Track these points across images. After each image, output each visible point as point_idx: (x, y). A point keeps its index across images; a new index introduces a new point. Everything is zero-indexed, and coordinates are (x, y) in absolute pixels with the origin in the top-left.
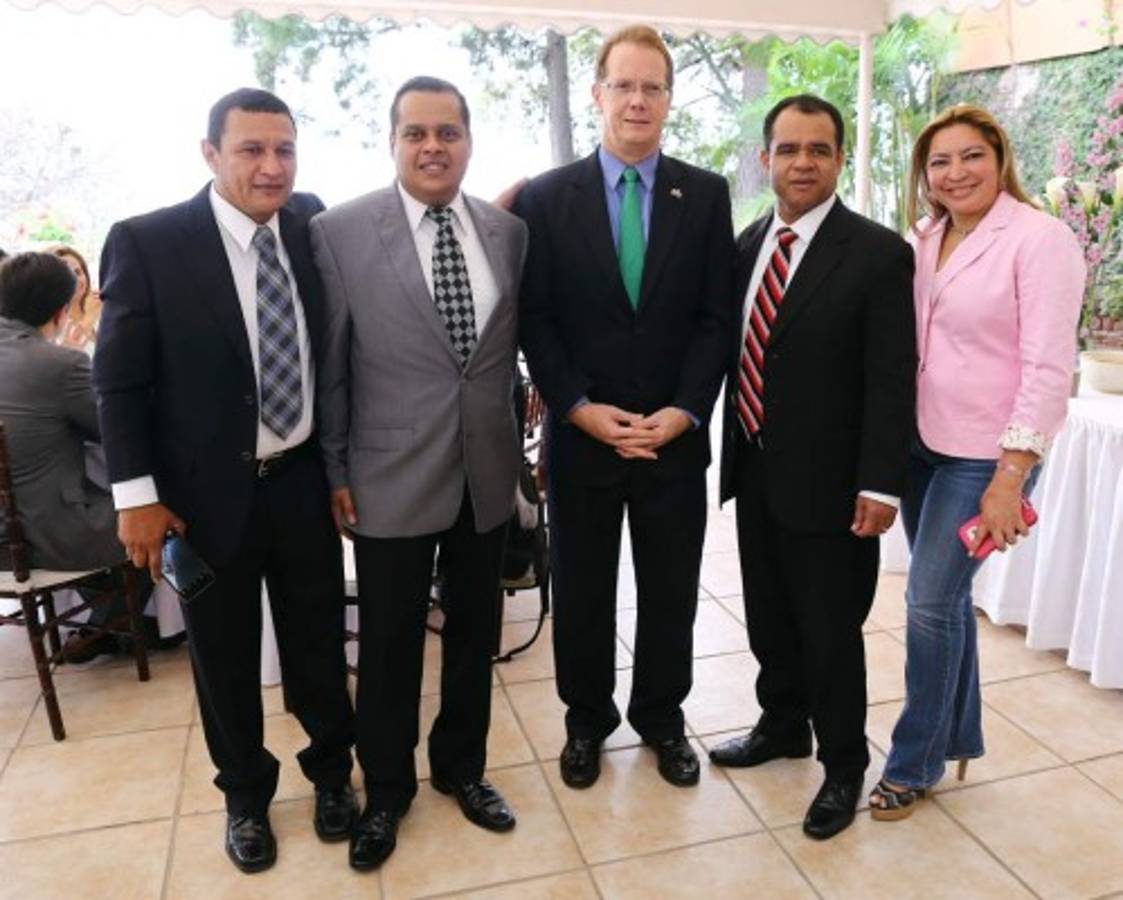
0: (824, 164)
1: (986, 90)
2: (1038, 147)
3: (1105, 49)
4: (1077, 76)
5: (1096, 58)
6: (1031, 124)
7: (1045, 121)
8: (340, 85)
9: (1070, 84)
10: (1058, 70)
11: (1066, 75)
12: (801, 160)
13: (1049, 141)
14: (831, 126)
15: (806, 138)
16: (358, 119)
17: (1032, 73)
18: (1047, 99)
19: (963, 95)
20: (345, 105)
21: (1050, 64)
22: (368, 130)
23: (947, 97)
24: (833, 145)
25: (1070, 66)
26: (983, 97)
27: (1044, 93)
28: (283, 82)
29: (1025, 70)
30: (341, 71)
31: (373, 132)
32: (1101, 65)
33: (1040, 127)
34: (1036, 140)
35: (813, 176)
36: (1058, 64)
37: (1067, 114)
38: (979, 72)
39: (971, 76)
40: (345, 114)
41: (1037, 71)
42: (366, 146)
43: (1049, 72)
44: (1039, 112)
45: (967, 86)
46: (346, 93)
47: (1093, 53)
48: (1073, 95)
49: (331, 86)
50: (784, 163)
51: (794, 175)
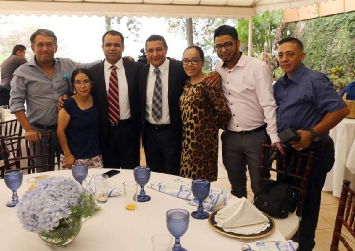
0: (118, 48)
1: (294, 27)
2: (305, 42)
3: (318, 17)
4: (313, 24)
5: (316, 20)
6: (303, 36)
7: (306, 35)
8: (128, 24)
9: (311, 26)
10: (309, 22)
11: (310, 24)
12: (112, 48)
13: (307, 41)
14: (120, 39)
15: (113, 42)
16: (133, 34)
17: (304, 23)
18: (307, 30)
19: (289, 28)
20: (130, 29)
21: (307, 21)
22: (136, 36)
23: (285, 29)
24: (121, 44)
25: (311, 21)
26: (293, 29)
27: (306, 28)
28: (113, 23)
29: (302, 22)
30: (129, 20)
31: (137, 37)
32: (317, 21)
33: (305, 37)
34: (304, 40)
35: (115, 52)
36: (309, 21)
37: (311, 34)
38: (292, 22)
39: (290, 23)
40: (130, 32)
41: (305, 22)
42: (135, 41)
43: (307, 23)
44: (305, 33)
45: (290, 26)
46: (130, 26)
47: (316, 18)
48: (312, 29)
49: (126, 24)
50: (107, 48)
51: (110, 52)
